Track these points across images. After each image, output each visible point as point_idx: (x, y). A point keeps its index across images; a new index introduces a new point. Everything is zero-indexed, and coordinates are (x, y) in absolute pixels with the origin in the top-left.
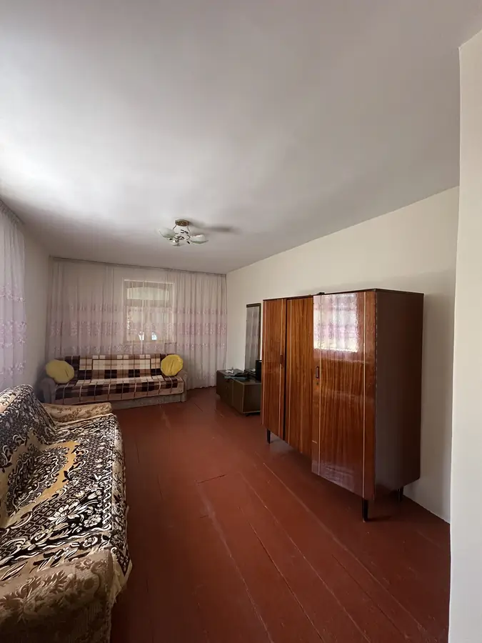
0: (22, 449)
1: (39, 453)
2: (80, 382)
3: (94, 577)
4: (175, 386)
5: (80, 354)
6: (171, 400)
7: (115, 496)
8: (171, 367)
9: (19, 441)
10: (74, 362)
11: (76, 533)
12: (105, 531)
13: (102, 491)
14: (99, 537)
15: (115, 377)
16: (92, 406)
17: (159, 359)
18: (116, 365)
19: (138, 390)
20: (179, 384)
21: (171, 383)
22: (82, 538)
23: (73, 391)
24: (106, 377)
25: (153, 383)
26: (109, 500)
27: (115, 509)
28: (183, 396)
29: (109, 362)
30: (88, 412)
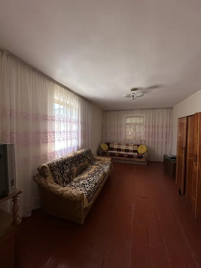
0: (82, 164)
1: (88, 167)
2: (109, 151)
3: (77, 196)
4: (141, 158)
5: (111, 142)
6: (140, 163)
7: (95, 183)
8: (142, 150)
9: (82, 162)
10: (108, 144)
11: (82, 187)
12: (88, 189)
13: (93, 180)
14: (85, 190)
15: (120, 151)
16: (106, 158)
17: (137, 146)
18: (121, 147)
19: (126, 157)
20: (143, 158)
21: (140, 157)
22: (82, 188)
23: (106, 154)
24: (117, 151)
25: (132, 155)
26: (93, 183)
27: (94, 186)
28: (146, 163)
29: (126, 146)
30: (104, 160)
